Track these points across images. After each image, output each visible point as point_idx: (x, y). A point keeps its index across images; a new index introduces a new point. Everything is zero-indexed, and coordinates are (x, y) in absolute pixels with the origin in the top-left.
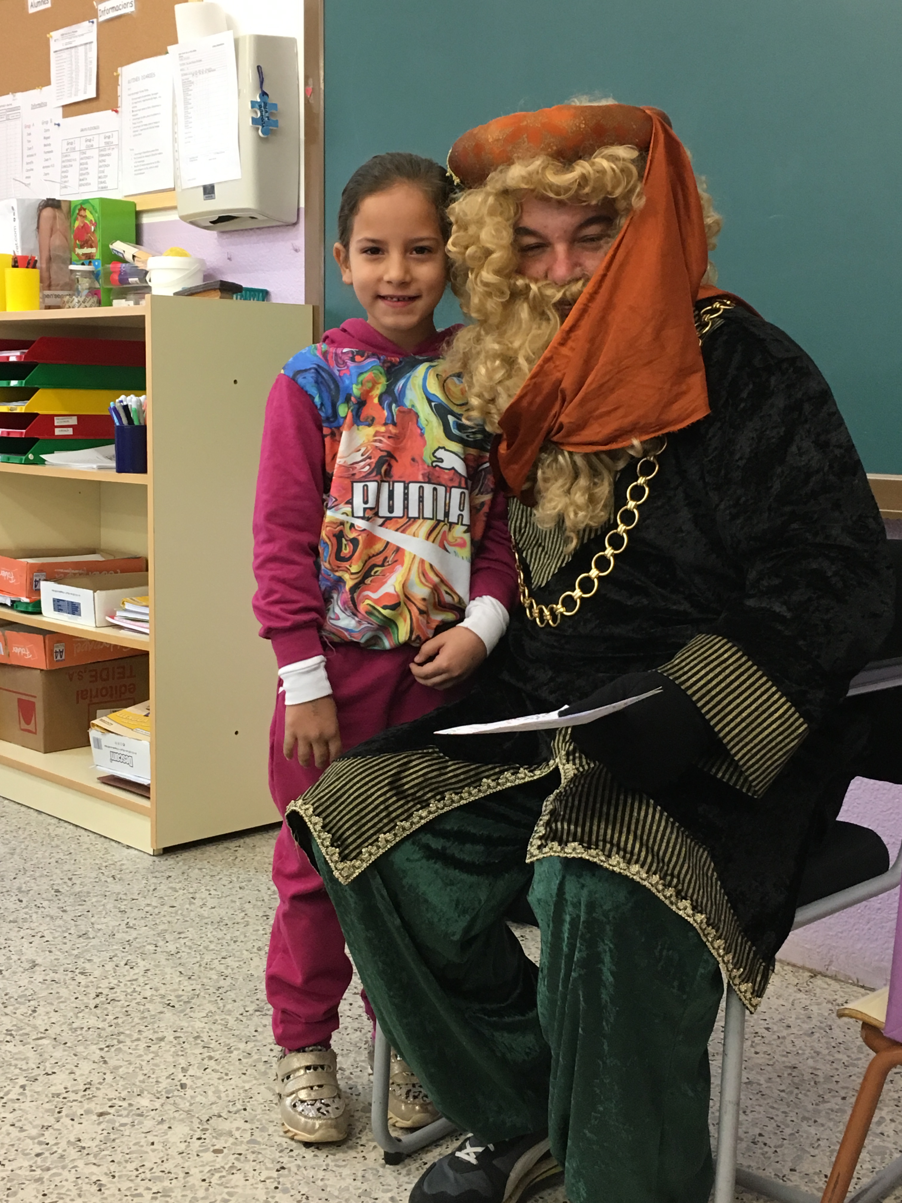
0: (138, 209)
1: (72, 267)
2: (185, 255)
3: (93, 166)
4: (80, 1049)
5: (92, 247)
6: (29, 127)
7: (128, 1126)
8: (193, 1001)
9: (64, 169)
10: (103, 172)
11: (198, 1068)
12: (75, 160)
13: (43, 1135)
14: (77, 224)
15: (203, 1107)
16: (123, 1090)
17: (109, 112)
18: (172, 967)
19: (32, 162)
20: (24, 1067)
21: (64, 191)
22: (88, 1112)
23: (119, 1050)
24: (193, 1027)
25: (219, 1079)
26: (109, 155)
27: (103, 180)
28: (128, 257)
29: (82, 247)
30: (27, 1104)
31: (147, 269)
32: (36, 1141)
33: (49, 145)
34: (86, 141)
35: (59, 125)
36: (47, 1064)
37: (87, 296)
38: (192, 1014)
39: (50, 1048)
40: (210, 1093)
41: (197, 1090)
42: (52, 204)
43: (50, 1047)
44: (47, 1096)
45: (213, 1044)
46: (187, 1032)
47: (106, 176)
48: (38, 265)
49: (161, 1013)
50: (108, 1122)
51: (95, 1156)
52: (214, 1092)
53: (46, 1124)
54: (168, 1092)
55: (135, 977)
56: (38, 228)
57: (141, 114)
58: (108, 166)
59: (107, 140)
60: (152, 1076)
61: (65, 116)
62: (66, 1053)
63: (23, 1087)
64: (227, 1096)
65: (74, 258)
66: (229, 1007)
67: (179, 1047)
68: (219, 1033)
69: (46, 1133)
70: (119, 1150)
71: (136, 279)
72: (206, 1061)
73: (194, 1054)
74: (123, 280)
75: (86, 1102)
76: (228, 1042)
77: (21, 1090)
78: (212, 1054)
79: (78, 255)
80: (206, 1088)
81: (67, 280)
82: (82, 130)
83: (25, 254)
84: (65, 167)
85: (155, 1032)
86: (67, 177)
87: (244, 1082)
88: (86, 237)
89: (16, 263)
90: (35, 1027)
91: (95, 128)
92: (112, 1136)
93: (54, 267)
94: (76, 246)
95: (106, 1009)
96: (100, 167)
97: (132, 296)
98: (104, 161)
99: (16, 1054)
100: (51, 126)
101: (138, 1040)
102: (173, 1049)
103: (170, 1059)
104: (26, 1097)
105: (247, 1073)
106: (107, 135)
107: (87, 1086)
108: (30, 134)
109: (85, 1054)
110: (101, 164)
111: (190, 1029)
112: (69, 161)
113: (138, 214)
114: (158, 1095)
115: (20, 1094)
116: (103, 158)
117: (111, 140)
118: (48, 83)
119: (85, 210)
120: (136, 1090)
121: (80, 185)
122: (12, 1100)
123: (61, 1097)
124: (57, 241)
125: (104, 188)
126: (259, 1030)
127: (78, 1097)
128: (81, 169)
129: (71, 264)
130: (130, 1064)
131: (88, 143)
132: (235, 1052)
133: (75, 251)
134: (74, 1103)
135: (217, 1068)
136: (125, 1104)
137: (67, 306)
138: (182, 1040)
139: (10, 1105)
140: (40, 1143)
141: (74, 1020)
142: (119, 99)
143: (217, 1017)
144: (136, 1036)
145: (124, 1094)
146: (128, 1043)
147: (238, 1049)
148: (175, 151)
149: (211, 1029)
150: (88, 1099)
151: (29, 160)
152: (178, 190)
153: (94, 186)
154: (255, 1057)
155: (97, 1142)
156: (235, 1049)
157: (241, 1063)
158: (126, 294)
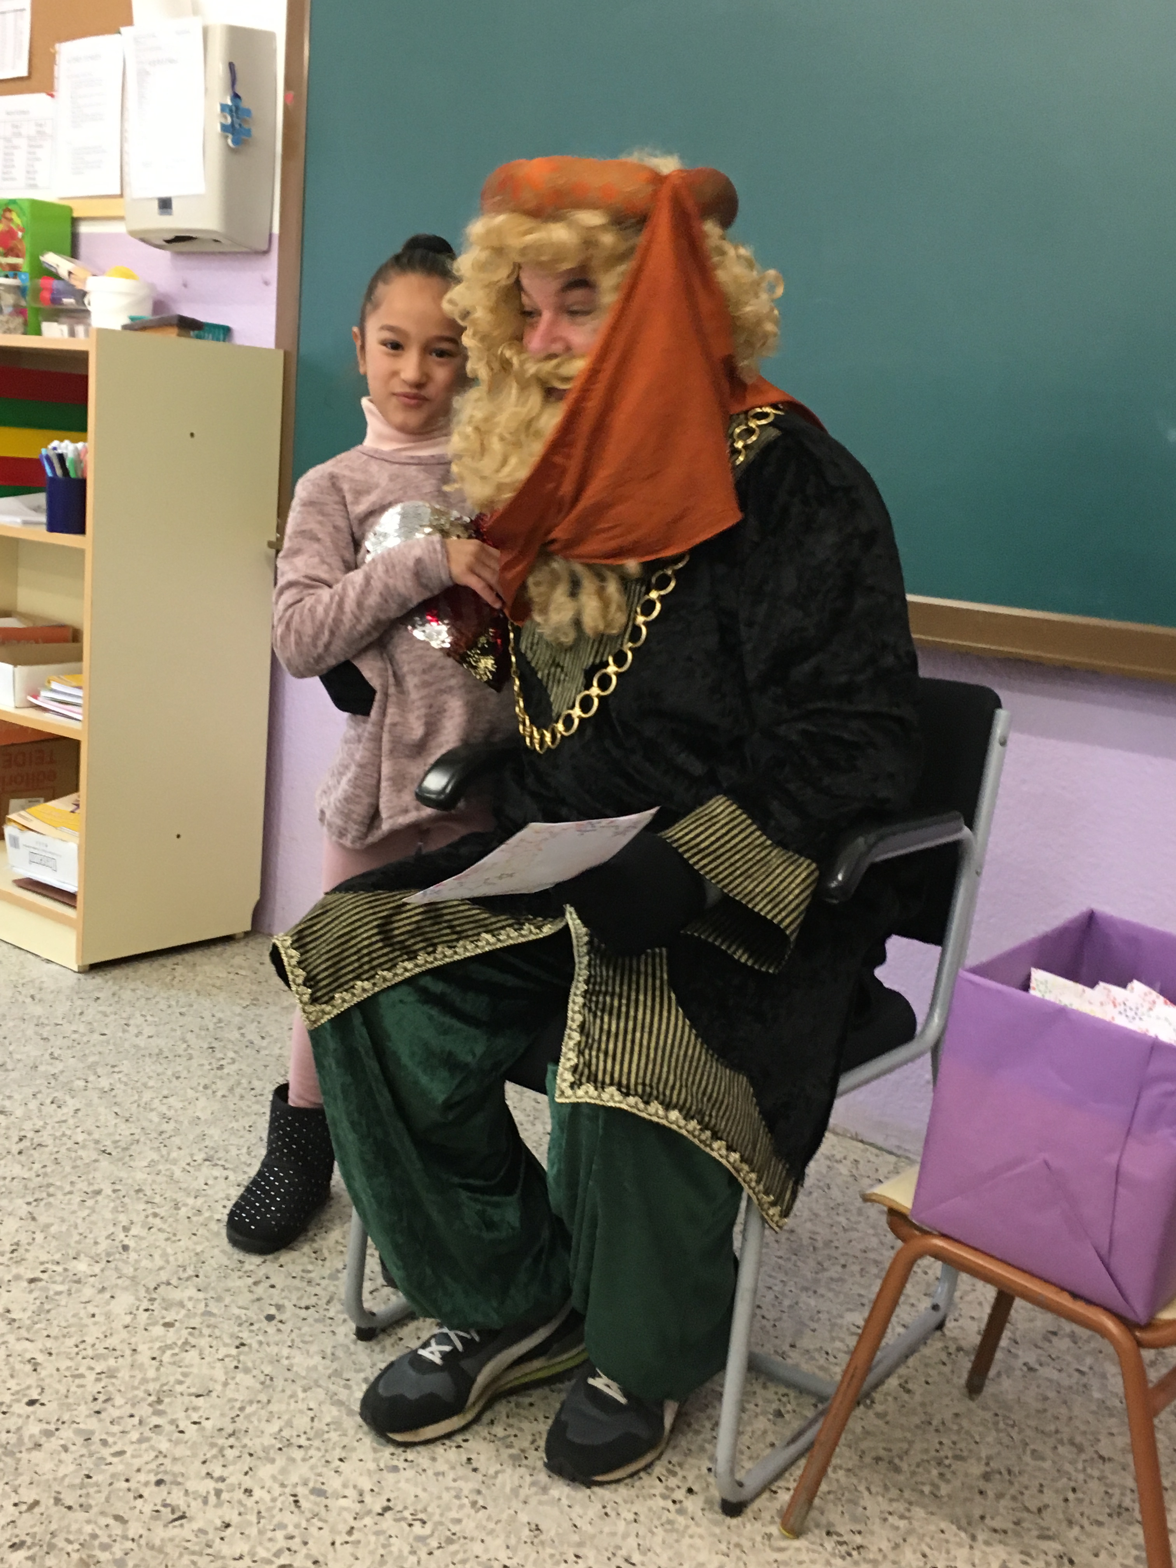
0: (75, 215)
2: (131, 277)
3: (20, 157)
4: (3, 1203)
5: (18, 256)
7: (65, 1295)
8: (132, 1147)
10: (33, 166)
11: (142, 1227)
14: (1, 227)
15: (150, 1273)
16: (57, 1252)
18: (106, 1107)
22: (17, 1278)
23: (49, 1205)
24: (133, 1178)
25: (167, 1240)
26: (40, 146)
27: (31, 176)
28: (63, 273)
29: (6, 255)
31: (86, 289)
34: (13, 127)
37: (11, 317)
38: (132, 1163)
40: (156, 1256)
41: (141, 1253)
45: (158, 1199)
46: (127, 1184)
47: (35, 172)
49: (96, 1161)
50: (42, 1289)
51: (28, 1330)
52: (161, 1256)
54: (108, 1255)
55: (63, 1118)
57: (81, 102)
58: (39, 159)
59: (39, 128)
60: (90, 1236)
64: (177, 1260)
66: (174, 1155)
67: (118, 1202)
68: (164, 1186)
70: (55, 1322)
71: (73, 301)
72: (150, 1219)
73: (136, 1210)
74: (55, 300)
75: (13, 1268)
76: (175, 1196)
78: (157, 1211)
79: (1, 265)
80: (152, 1251)
82: (8, 114)
85: (90, 1184)
87: (196, 1243)
88: (12, 244)
91: (24, 113)
92: (46, 1307)
95: (32, 1156)
96: (29, 160)
97: (65, 320)
98: (34, 153)
101: (71, 1193)
102: (112, 1204)
103: (109, 1216)
105: (198, 1233)
106: (39, 121)
107: (15, 1247)
109: (9, 1210)
110: (30, 156)
111: (130, 1181)
113: (75, 222)
114: (97, 1258)
116: (33, 150)
117: (43, 129)
119: (10, 211)
120: (72, 1253)
121: (4, 180)
125: (34, 186)
128: (5, 161)
130: (63, 1220)
131: (15, 130)
132: (183, 1209)
135: (165, 1226)
136: (59, 1269)
138: (121, 1194)
142: (56, 81)
143: (161, 1167)
144: (68, 1188)
145: (57, 1257)
146: (60, 1196)
147: (187, 1205)
150: (16, 1262)
152: (125, 196)
153: (22, 183)
154: (207, 1214)
156: (183, 1205)
157: (190, 1222)
158: (58, 316)
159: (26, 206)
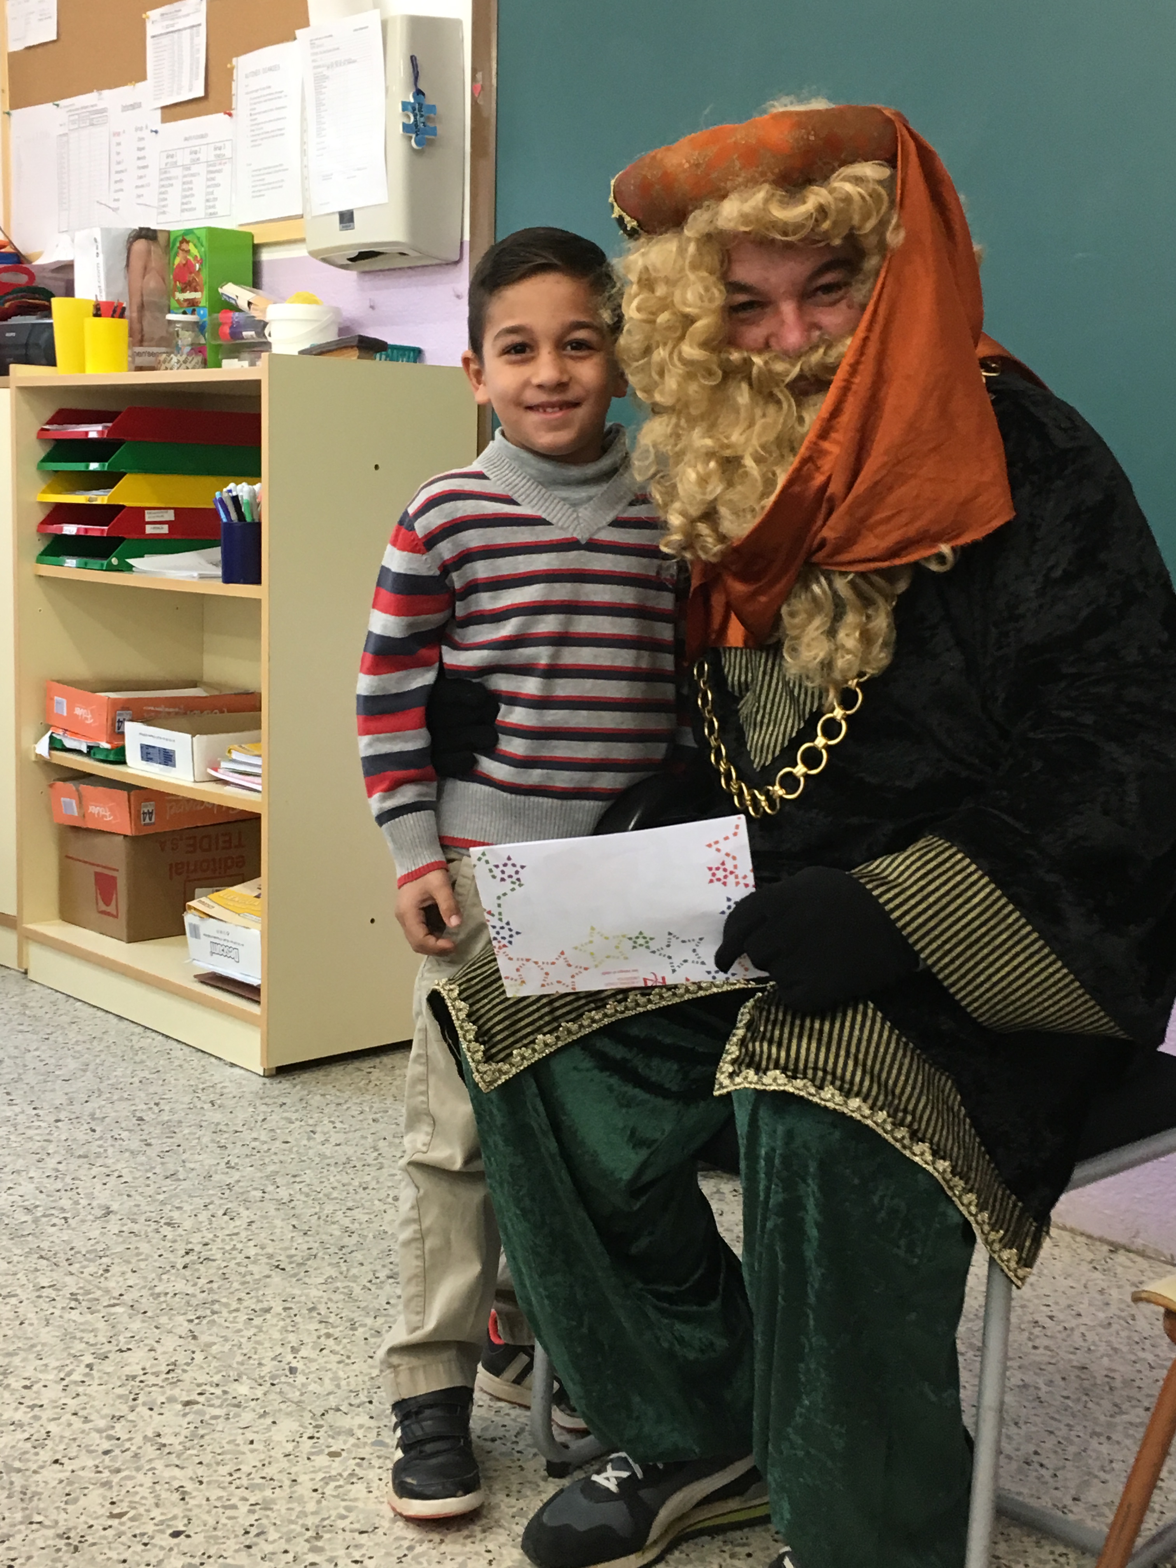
0: (256, 242)
1: (170, 317)
2: (316, 302)
3: (199, 185)
4: (164, 1320)
5: (196, 291)
6: (118, 134)
7: (222, 1420)
8: (309, 1263)
9: (163, 190)
10: (212, 193)
11: (313, 1348)
12: (176, 178)
13: (113, 1427)
14: (177, 261)
15: (318, 1398)
16: (217, 1373)
17: (221, 117)
18: (283, 1220)
19: (121, 181)
20: (92, 1341)
21: (162, 219)
22: (172, 1400)
24: (307, 1296)
25: (339, 1362)
26: (219, 171)
27: (211, 204)
28: (242, 304)
29: (183, 291)
30: (95, 1387)
31: (267, 319)
32: (104, 1434)
33: (144, 158)
34: (191, 153)
35: (156, 132)
36: (121, 1338)
37: (189, 354)
38: (307, 1280)
39: (125, 1318)
40: (327, 1381)
41: (311, 1376)
42: (147, 234)
43: (126, 1315)
44: (119, 1378)
45: (332, 1319)
46: (299, 1302)
47: (215, 199)
48: (127, 313)
49: (268, 1277)
50: (197, 1413)
51: (178, 1456)
52: (332, 1379)
53: (117, 1414)
54: (273, 1377)
55: (236, 1231)
56: (128, 265)
57: (261, 118)
58: (218, 185)
59: (218, 152)
60: (255, 1357)
61: (164, 120)
62: (146, 1325)
63: (90, 1366)
64: (348, 1384)
65: (174, 304)
66: (354, 1271)
67: (288, 1320)
68: (340, 1305)
69: (118, 1426)
70: (209, 1449)
71: (253, 333)
72: (323, 1339)
73: (308, 1330)
74: (235, 333)
75: (168, 1388)
76: (352, 1315)
77: (88, 1370)
78: (331, 1331)
79: (178, 301)
80: (322, 1374)
81: (164, 334)
82: (186, 139)
83: (110, 300)
84: (163, 186)
85: (259, 1301)
86: (165, 199)
88: (190, 277)
89: (98, 311)
90: (107, 1291)
91: (202, 136)
92: (201, 1432)
93: (148, 315)
94: (175, 289)
95: (197, 1270)
96: (208, 187)
97: (246, 355)
98: (213, 179)
99: (81, 1324)
100: (146, 133)
101: (237, 1310)
102: (282, 1323)
103: (277, 1336)
104: (93, 1378)
106: (218, 145)
107: (171, 1367)
108: (119, 144)
109: (169, 1327)
110: (210, 183)
111: (303, 1299)
112: (169, 179)
113: (256, 249)
114: (261, 1381)
115: (86, 1375)
116: (212, 175)
117: (222, 152)
118: (143, 77)
119: (188, 242)
120: (233, 1374)
121: (183, 211)
122: (75, 1382)
123: (138, 1379)
124: (152, 282)
125: (214, 215)
126: (392, 1301)
127: (158, 1380)
128: (184, 190)
129: (169, 312)
130: (226, 1340)
131: (194, 156)
132: (361, 1330)
133: (174, 296)
134: (153, 1388)
135: (337, 1348)
136: (218, 1391)
137: (163, 366)
138: (292, 1312)
139: (73, 1389)
140: (109, 1438)
141: (156, 1282)
142: (234, 98)
143: (339, 1284)
144: (234, 1305)
145: (217, 1378)
146: (225, 1313)
147: (365, 1325)
148: (304, 167)
149: (330, 1299)
150: (171, 1383)
151: (118, 177)
152: (307, 217)
153: (201, 212)
155: (181, 1438)
156: (361, 1325)
157: (366, 1344)
158: (239, 352)
159: (203, 235)
